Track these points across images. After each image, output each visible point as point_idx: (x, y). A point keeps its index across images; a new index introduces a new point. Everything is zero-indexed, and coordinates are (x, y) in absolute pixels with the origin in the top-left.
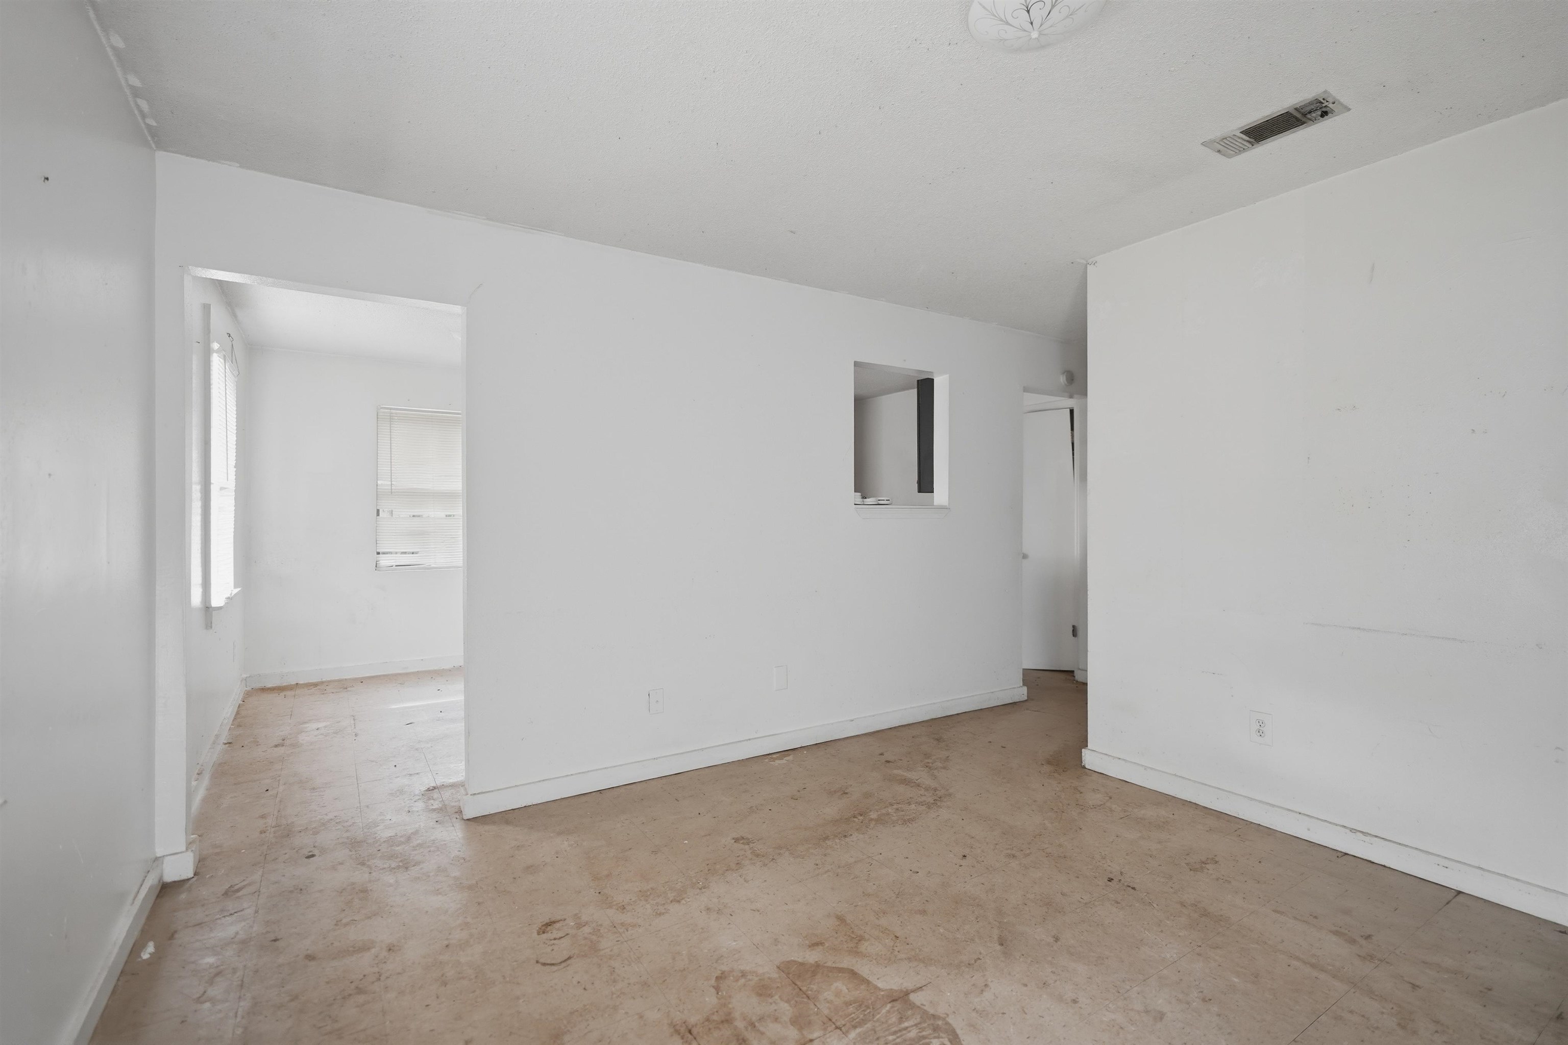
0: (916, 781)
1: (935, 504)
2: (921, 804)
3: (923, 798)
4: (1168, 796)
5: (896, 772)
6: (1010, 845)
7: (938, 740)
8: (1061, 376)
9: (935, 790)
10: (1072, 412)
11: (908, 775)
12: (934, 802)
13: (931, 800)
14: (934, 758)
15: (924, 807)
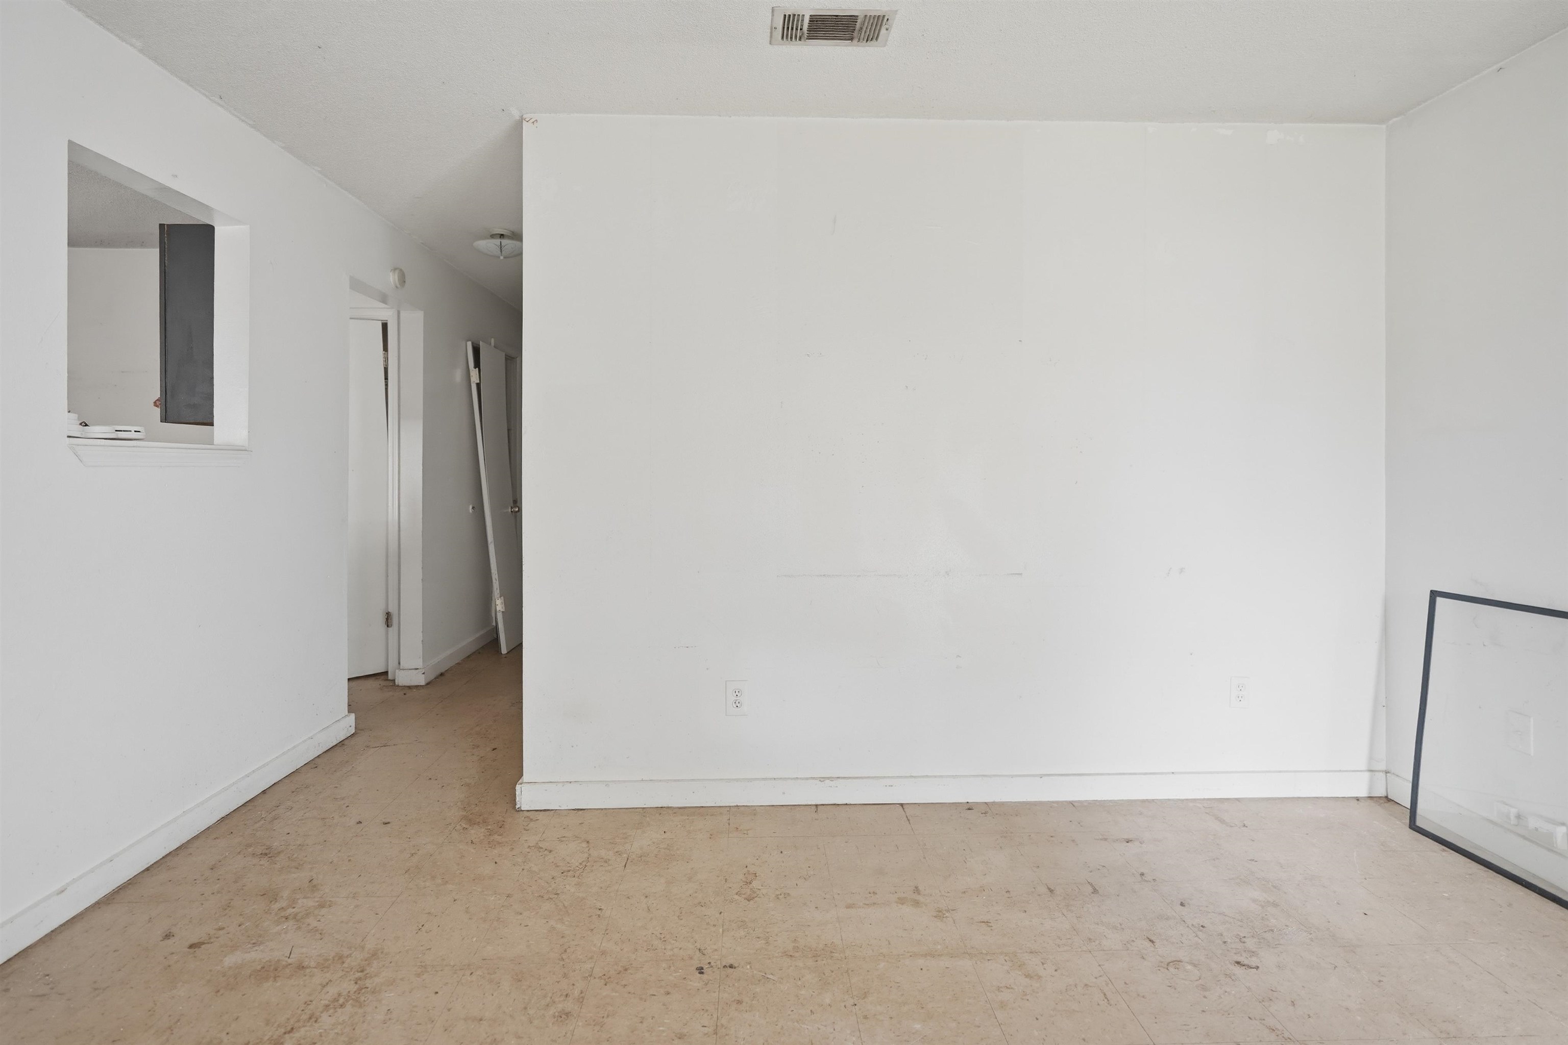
0: (290, 961)
1: (215, 443)
2: (336, 1004)
3: (332, 991)
4: (637, 810)
5: (230, 960)
6: (545, 996)
7: (266, 854)
8: (391, 274)
9: (340, 958)
10: (385, 326)
11: (256, 956)
12: (357, 986)
13: (348, 986)
14: (286, 894)
15: (349, 1008)
